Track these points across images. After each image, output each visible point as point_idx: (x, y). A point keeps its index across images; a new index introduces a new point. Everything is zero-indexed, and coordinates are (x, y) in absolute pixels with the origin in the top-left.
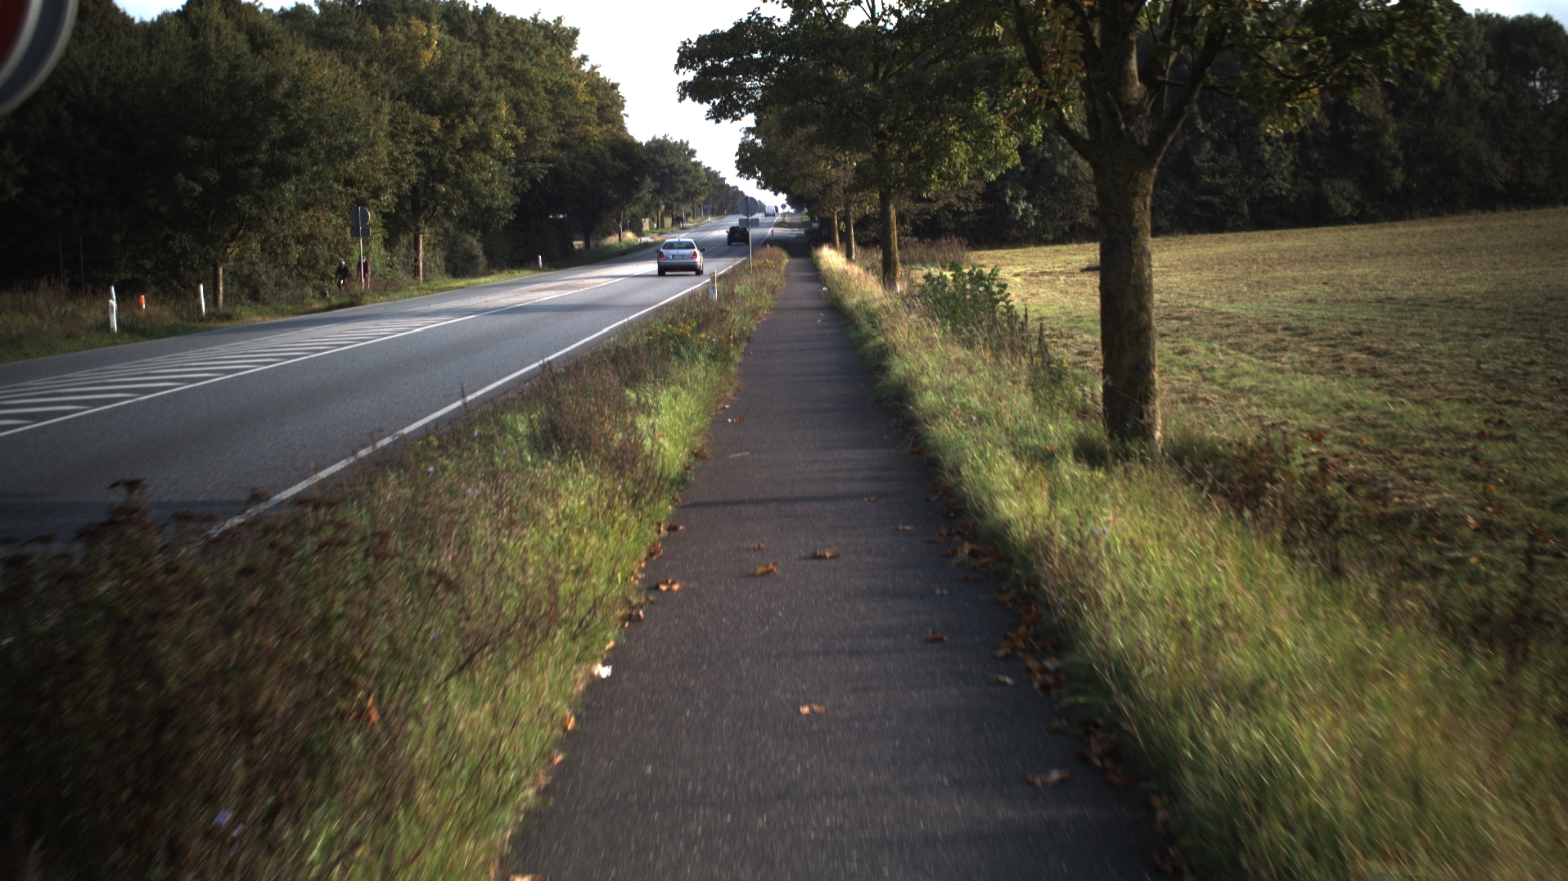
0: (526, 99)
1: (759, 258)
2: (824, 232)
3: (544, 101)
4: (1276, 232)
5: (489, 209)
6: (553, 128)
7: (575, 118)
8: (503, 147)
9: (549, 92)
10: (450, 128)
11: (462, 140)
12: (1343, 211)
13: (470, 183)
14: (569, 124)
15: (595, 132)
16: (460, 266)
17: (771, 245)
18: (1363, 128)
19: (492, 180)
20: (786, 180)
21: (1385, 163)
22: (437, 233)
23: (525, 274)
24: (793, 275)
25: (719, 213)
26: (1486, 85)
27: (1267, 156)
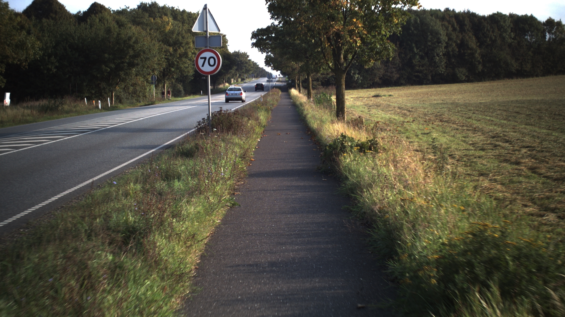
1: (272, 92)
10: (175, 50)
11: (179, 54)
12: (462, 79)
17: (276, 88)
20: (280, 67)
21: (476, 63)
22: (170, 83)
23: (197, 97)
24: (283, 97)
25: (257, 77)
26: (511, 38)
27: (437, 60)
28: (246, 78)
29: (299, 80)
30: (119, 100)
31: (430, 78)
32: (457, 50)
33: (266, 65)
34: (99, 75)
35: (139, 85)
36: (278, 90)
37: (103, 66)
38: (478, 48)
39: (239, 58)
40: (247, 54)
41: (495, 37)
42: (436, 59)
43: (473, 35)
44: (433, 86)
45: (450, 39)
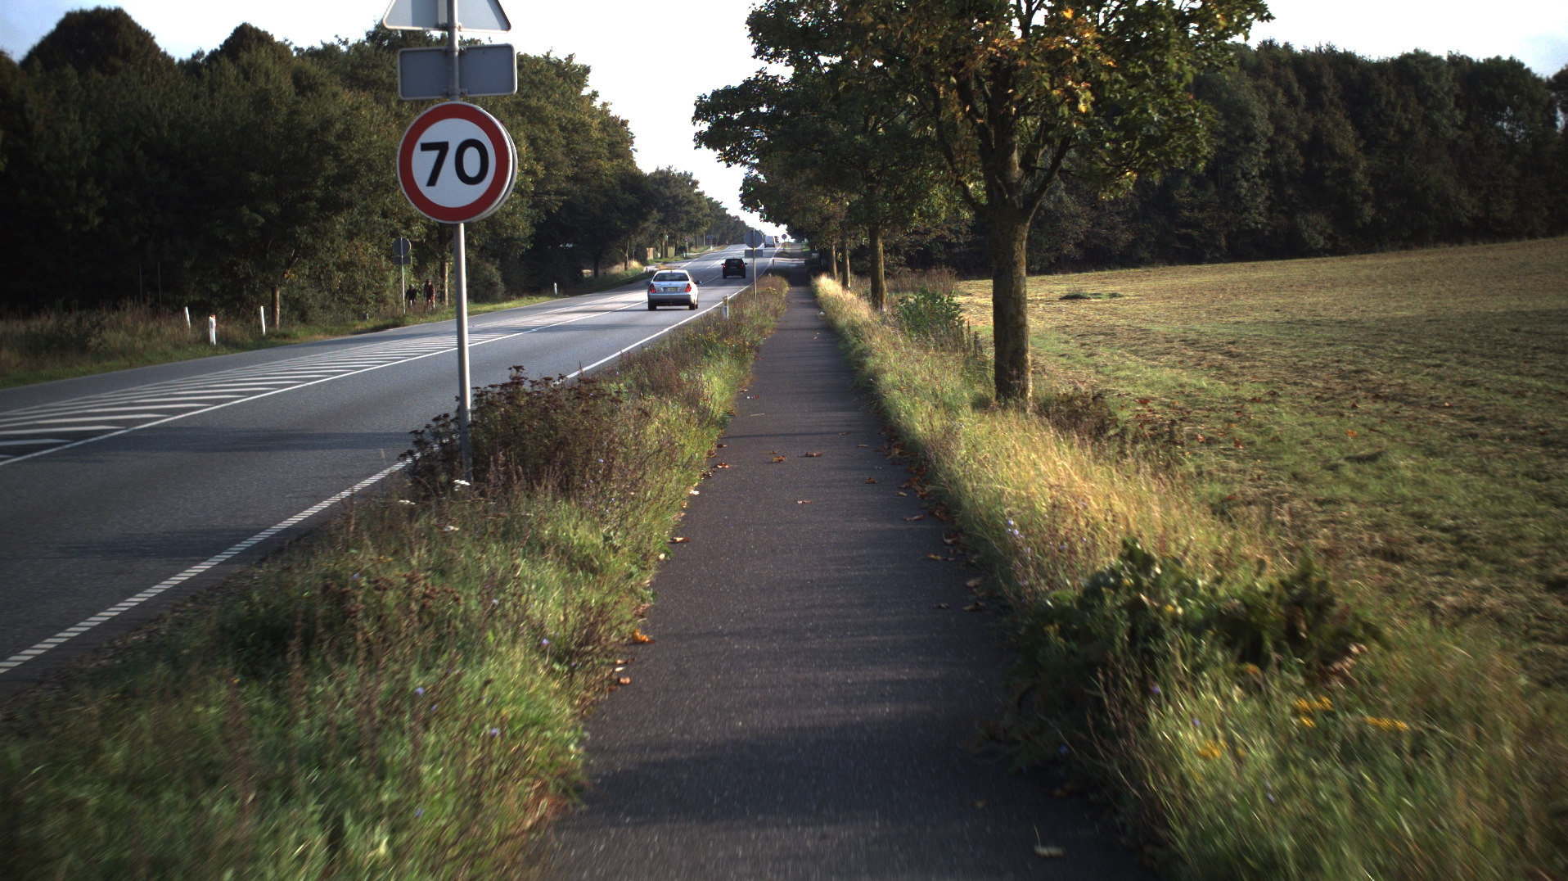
1: (763, 286)
2: (823, 262)
3: (558, 137)
5: (510, 239)
6: (567, 162)
7: (588, 152)
8: (523, 181)
9: (563, 129)
12: (1316, 244)
14: (582, 159)
15: (607, 166)
16: (480, 292)
17: (773, 274)
18: (1336, 165)
20: (787, 213)
23: (543, 301)
24: (793, 301)
25: (720, 242)
26: (1454, 125)
27: (1243, 191)
28: (691, 245)
29: (841, 249)
30: (299, 311)
31: (1224, 243)
32: (1301, 160)
33: (744, 208)
34: (229, 238)
35: (364, 266)
36: (779, 280)
37: (245, 210)
38: (1360, 153)
39: (668, 188)
40: (694, 178)
41: (1412, 124)
42: (1241, 187)
43: (1347, 118)
44: (1231, 265)
45: (1279, 129)
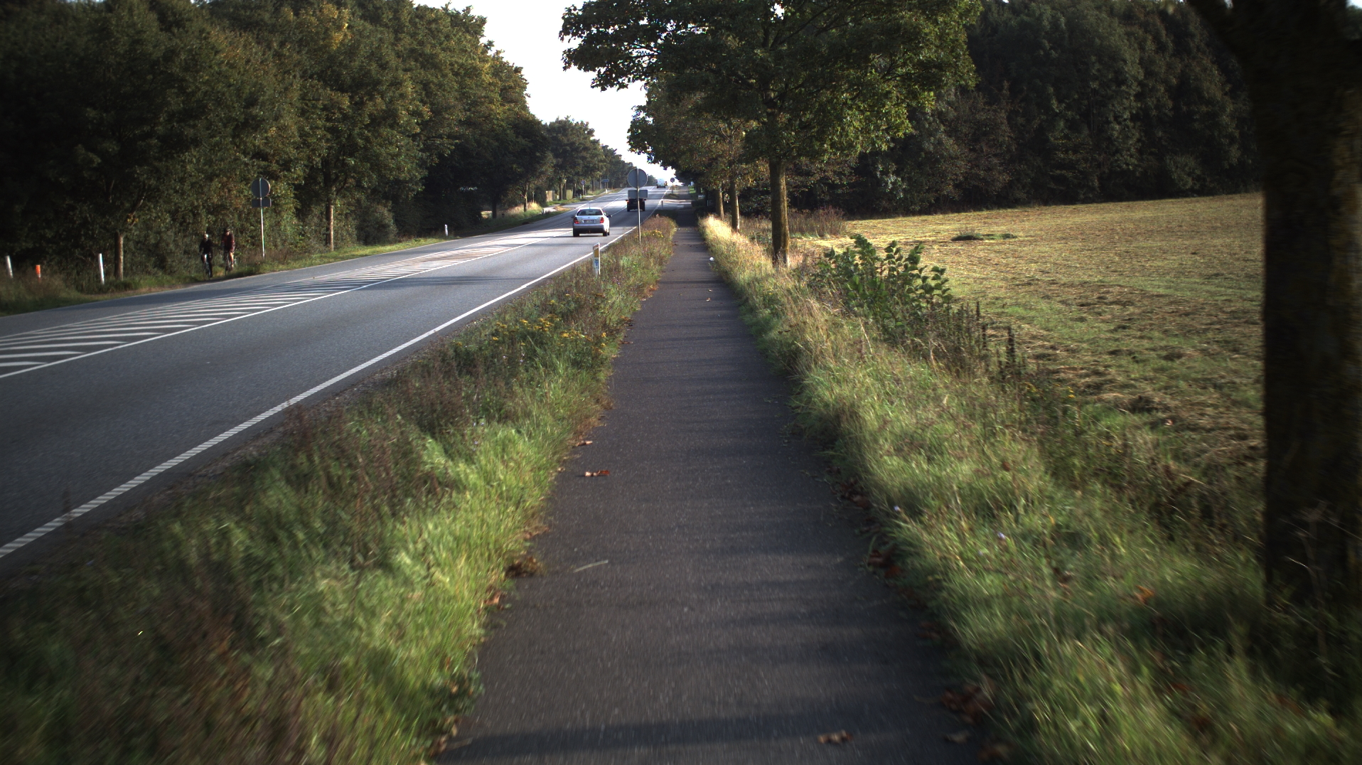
0: (435, 81)
1: (648, 228)
2: (710, 204)
3: (452, 82)
4: (1124, 203)
5: (397, 181)
6: (460, 107)
7: (480, 97)
8: (408, 122)
9: (456, 73)
10: (358, 105)
11: (370, 115)
12: (1184, 185)
13: (378, 156)
14: (475, 104)
15: (499, 110)
16: (371, 234)
17: (661, 216)
18: (1204, 109)
19: (399, 155)
20: (675, 154)
21: (1223, 140)
22: (349, 204)
23: (431, 242)
24: (680, 243)
25: (615, 186)
27: (1116, 134)
28: (587, 188)
29: (730, 191)
30: (156, 258)
31: (1096, 184)
32: (1170, 104)
33: (631, 150)
34: (64, 180)
36: (666, 221)
37: (81, 149)
38: (1227, 98)
39: (566, 136)
40: (590, 127)
42: (1113, 129)
43: (1213, 63)
45: (1149, 73)
